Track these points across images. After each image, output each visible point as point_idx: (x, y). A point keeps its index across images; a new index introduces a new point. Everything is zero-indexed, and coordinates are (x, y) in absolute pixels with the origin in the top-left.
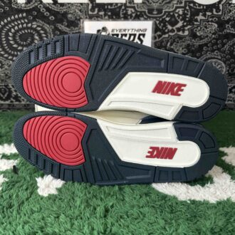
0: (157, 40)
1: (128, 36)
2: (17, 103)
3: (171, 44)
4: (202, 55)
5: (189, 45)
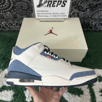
0: (74, 1)
1: (57, 2)
2: (4, 29)
3: (81, 3)
4: (96, 9)
5: (90, 4)
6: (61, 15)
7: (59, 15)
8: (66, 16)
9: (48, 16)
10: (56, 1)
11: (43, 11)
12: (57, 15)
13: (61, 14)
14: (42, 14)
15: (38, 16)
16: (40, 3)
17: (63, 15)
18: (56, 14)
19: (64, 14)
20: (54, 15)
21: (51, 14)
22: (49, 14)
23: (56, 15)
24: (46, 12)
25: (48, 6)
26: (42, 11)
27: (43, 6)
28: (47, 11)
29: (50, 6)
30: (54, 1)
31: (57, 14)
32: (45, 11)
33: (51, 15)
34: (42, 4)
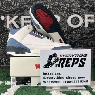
6: (80, 80)
7: (76, 80)
8: (87, 81)
9: (59, 82)
10: (71, 59)
11: (53, 74)
12: (73, 80)
13: (79, 78)
14: (51, 78)
15: (45, 82)
16: (48, 61)
17: (82, 79)
18: (71, 78)
19: (84, 78)
20: (69, 80)
21: (63, 78)
22: (61, 78)
23: (71, 80)
24: (57, 76)
25: (59, 66)
26: (50, 74)
27: (53, 66)
28: (58, 74)
29: (62, 67)
30: (68, 59)
31: (73, 78)
32: (56, 74)
33: (64, 80)
34: (52, 63)
